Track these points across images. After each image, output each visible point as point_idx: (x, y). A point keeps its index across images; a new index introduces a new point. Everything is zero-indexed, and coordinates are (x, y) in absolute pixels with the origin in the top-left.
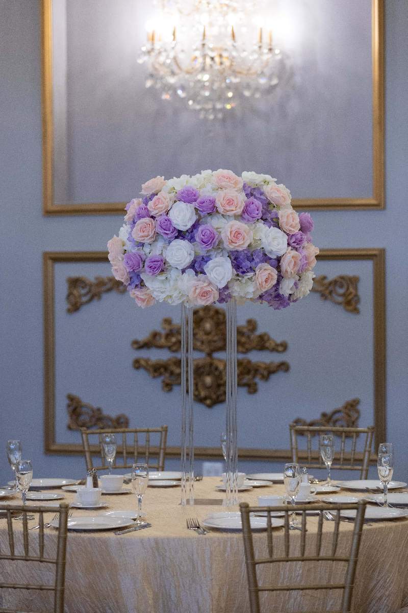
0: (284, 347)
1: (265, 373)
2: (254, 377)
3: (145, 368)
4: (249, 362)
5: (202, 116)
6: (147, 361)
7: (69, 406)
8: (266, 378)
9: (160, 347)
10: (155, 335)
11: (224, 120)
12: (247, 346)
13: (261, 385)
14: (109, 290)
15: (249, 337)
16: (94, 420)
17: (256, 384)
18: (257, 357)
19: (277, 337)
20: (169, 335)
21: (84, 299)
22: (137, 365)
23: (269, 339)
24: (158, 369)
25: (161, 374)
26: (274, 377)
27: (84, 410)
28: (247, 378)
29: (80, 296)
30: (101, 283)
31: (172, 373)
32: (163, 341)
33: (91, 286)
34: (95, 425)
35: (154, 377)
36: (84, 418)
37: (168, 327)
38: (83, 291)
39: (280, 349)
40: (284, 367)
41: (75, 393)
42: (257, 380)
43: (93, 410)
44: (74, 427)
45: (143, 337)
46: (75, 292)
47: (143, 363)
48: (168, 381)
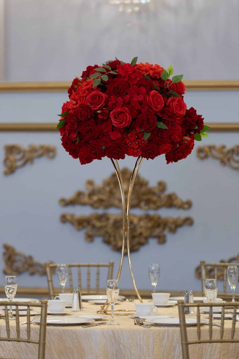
0: (189, 205)
1: (173, 227)
2: (164, 229)
3: (72, 222)
4: (159, 218)
5: (121, 9)
6: (72, 216)
7: (5, 254)
8: (173, 231)
9: (84, 204)
10: (80, 194)
11: (139, 13)
12: (158, 204)
13: (170, 237)
14: (40, 156)
15: (159, 197)
16: (26, 266)
17: (164, 236)
18: (165, 213)
19: (183, 196)
20: (91, 194)
21: (19, 163)
22: (64, 219)
23: (176, 198)
24: (81, 223)
25: (84, 227)
26: (180, 231)
27: (18, 258)
28: (157, 231)
29: (16, 161)
30: (33, 150)
31: (94, 226)
32: (86, 199)
33: (25, 152)
34: (27, 270)
35: (79, 230)
36: (18, 265)
37: (90, 188)
38: (18, 157)
39: (186, 206)
40: (189, 222)
41: (11, 243)
42: (166, 232)
43: (25, 258)
44: (8, 271)
45: (69, 195)
46: (12, 157)
47: (69, 217)
48: (90, 233)
